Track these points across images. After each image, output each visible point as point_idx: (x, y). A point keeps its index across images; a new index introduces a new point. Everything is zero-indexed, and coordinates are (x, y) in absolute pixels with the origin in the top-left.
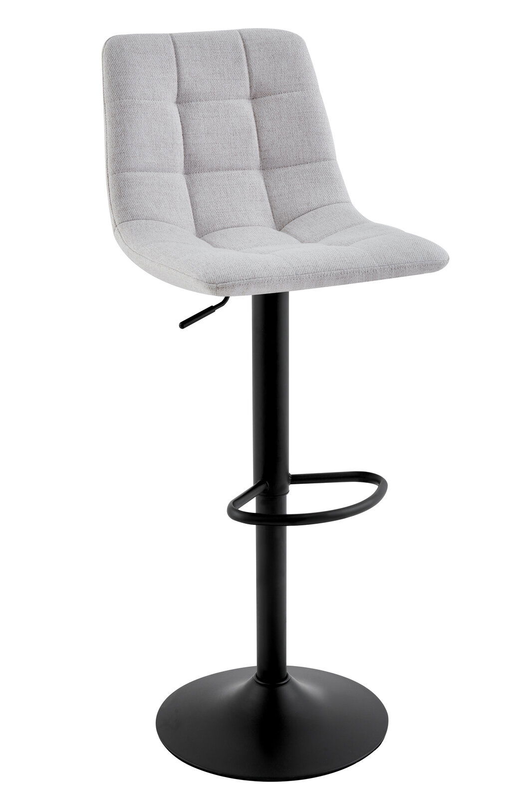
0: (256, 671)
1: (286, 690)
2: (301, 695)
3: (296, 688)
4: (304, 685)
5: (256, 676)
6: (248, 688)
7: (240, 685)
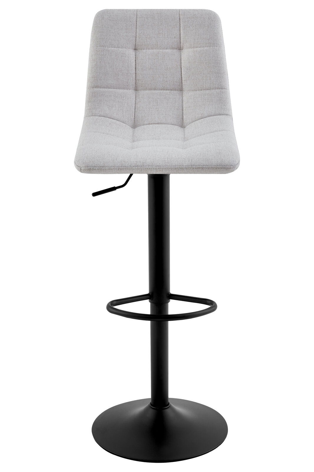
0: (150, 401)
1: (168, 411)
2: (177, 414)
3: (174, 411)
4: (179, 409)
5: (151, 404)
6: (146, 410)
7: (142, 408)
